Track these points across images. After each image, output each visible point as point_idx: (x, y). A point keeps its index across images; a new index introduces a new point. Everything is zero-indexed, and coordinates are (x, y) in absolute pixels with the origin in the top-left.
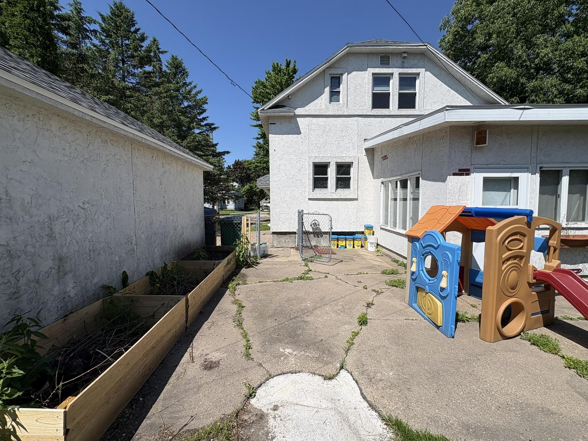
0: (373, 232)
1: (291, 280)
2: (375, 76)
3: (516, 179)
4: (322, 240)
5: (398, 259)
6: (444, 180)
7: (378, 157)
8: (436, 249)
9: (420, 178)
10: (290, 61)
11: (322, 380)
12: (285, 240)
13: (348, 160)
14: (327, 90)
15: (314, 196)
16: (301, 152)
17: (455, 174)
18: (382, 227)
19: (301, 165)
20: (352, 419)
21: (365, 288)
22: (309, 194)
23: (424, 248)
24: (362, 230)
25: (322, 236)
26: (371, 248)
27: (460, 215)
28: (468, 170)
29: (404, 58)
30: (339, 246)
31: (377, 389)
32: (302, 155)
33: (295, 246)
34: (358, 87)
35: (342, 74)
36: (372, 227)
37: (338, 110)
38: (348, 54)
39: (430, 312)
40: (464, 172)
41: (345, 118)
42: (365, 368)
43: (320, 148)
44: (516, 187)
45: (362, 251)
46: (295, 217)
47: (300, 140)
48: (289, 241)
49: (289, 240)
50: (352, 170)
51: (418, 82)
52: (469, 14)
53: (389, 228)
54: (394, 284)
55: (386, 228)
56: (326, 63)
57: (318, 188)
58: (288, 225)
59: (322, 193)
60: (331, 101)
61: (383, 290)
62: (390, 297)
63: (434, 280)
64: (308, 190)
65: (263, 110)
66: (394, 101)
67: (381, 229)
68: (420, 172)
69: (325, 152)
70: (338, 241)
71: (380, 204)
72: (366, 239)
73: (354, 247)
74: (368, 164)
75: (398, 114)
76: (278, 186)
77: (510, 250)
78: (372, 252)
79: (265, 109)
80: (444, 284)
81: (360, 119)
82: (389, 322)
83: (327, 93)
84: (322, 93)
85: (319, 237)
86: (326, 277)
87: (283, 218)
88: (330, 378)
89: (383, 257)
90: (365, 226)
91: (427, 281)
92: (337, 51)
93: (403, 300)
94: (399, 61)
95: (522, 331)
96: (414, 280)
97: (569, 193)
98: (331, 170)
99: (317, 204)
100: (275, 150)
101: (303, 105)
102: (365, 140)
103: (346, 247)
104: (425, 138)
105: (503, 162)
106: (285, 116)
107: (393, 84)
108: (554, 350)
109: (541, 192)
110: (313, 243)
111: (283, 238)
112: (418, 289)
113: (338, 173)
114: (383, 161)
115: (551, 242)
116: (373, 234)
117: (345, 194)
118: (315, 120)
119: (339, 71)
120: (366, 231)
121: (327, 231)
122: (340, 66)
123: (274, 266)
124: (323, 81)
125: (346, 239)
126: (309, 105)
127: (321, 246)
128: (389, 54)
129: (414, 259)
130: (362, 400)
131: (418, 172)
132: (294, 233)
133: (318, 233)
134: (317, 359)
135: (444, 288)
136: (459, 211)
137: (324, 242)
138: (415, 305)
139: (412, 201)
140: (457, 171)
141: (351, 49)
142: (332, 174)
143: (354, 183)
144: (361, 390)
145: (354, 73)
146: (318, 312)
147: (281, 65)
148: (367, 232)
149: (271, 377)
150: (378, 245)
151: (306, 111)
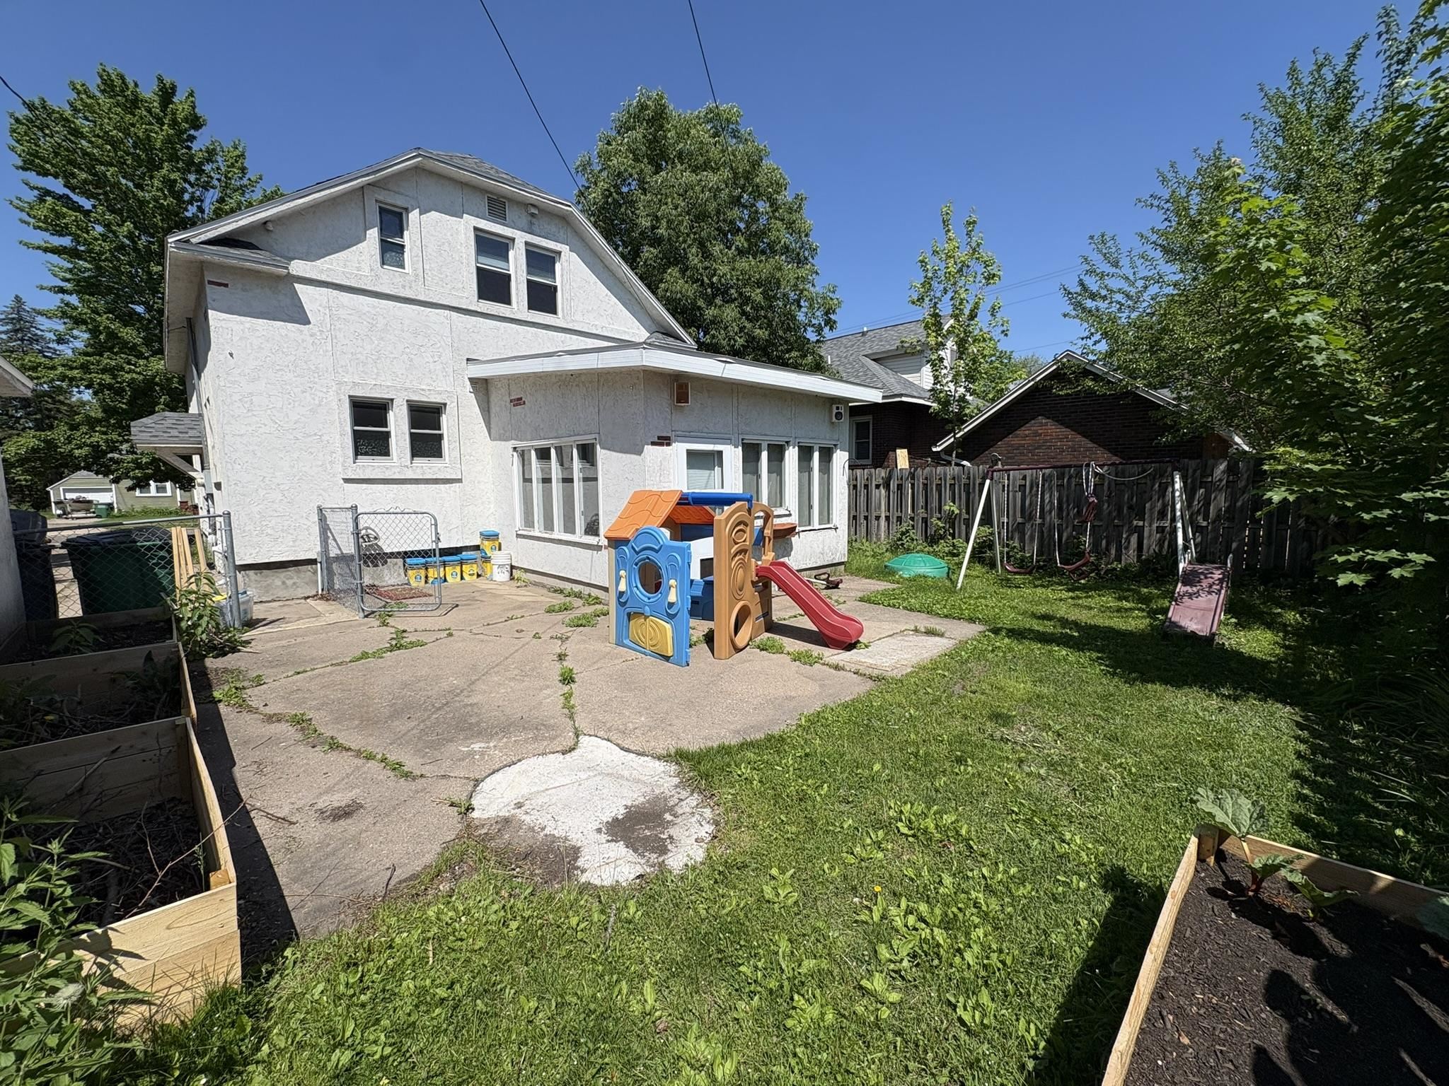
0: (500, 544)
1: (378, 654)
2: (479, 233)
3: (720, 453)
4: (386, 571)
5: (562, 587)
6: (640, 452)
7: (499, 399)
8: (657, 551)
9: (598, 447)
10: (174, 88)
11: (562, 756)
12: (284, 583)
13: (434, 399)
14: (373, 234)
15: (358, 474)
16: (313, 368)
17: (653, 444)
18: (519, 532)
19: (317, 398)
20: (626, 773)
21: (536, 636)
22: (345, 468)
23: (637, 553)
24: (477, 542)
25: (386, 562)
26: (501, 576)
27: (678, 504)
28: (668, 438)
29: (533, 215)
30: (431, 580)
31: (637, 737)
32: (316, 375)
33: (314, 593)
34: (446, 247)
35: (407, 210)
36: (497, 535)
37: (404, 287)
38: (416, 169)
39: (654, 642)
40: (664, 441)
41: (423, 308)
42: (608, 725)
43: (365, 364)
44: (721, 465)
45: (482, 584)
46: (309, 524)
47: (310, 340)
48: (294, 583)
49: (295, 580)
50: (444, 419)
51: (558, 266)
52: (626, 170)
53: (537, 534)
54: (580, 622)
55: (531, 534)
56: (368, 175)
57: (366, 454)
58: (291, 543)
59: (379, 467)
60: (383, 263)
61: (569, 634)
62: (584, 641)
63: (655, 597)
64: (341, 460)
65: (187, 241)
66: (519, 291)
67: (518, 536)
68: (597, 436)
69: (377, 374)
70: (427, 569)
71: (512, 490)
72: (487, 559)
73: (462, 578)
74: (477, 410)
75: (529, 319)
76: (251, 448)
77: (736, 543)
78: (503, 583)
79: (194, 240)
80: (672, 597)
81: (454, 314)
82: (602, 670)
83: (372, 241)
84: (360, 239)
85: (377, 566)
86: (450, 635)
87: (273, 528)
88: (572, 749)
89: (528, 588)
90: (481, 534)
91: (646, 599)
92: (396, 157)
93: (607, 639)
94: (524, 220)
95: (751, 639)
96: (623, 604)
97: (769, 472)
98: (395, 416)
99: (368, 492)
100: (231, 355)
101: (311, 255)
102: (468, 360)
103: (445, 580)
104: (602, 380)
105: (706, 430)
106: (258, 272)
107: (516, 259)
108: (780, 650)
109: (744, 472)
110: (367, 581)
111: (277, 578)
112: (629, 616)
113: (414, 423)
114: (513, 408)
115: (766, 531)
116: (500, 549)
117: (434, 469)
118: (346, 297)
119: (399, 201)
120: (486, 543)
121: (426, 547)
122: (402, 191)
123: (299, 640)
124: (360, 212)
125: (444, 564)
126: (327, 258)
127: (384, 584)
128: (503, 197)
129: (622, 573)
130: (626, 753)
131: (593, 436)
132: (312, 562)
133: (375, 557)
134: (535, 739)
135: (673, 604)
136: (675, 499)
137: (390, 576)
138: (626, 642)
139: (581, 483)
140: (656, 440)
141: (425, 162)
142: (398, 425)
143: (451, 447)
144: (618, 745)
145: (434, 214)
146: (481, 686)
147: (136, 85)
148: (487, 545)
149: (477, 782)
150: (512, 567)
151: (322, 271)
